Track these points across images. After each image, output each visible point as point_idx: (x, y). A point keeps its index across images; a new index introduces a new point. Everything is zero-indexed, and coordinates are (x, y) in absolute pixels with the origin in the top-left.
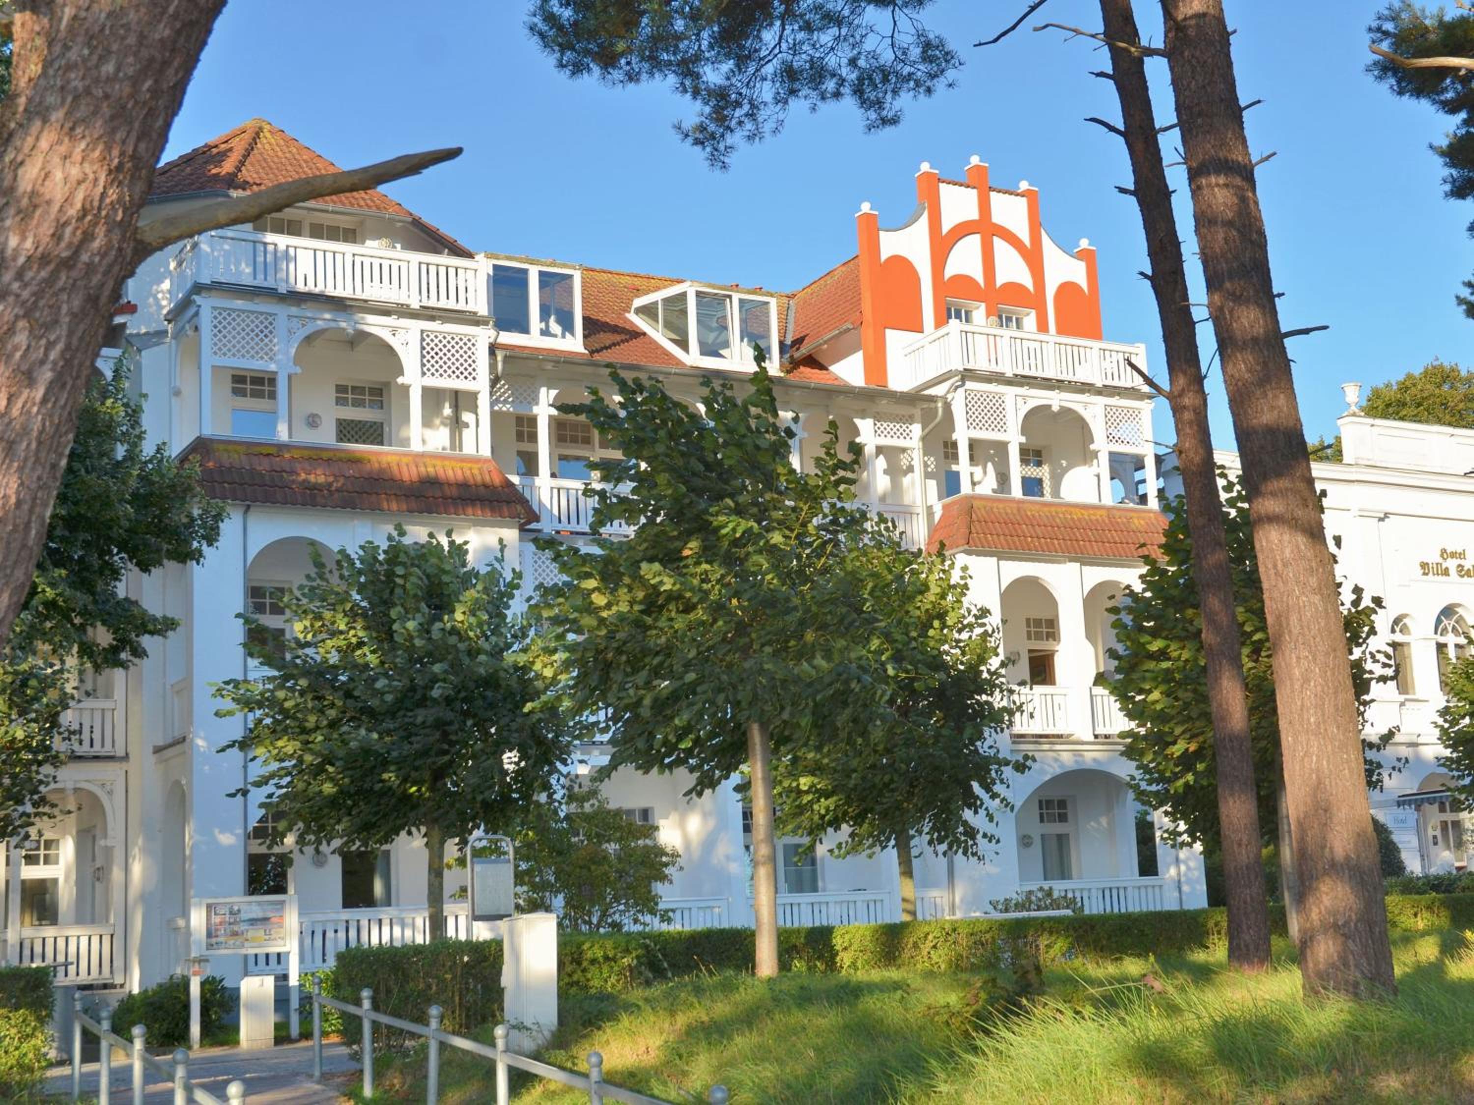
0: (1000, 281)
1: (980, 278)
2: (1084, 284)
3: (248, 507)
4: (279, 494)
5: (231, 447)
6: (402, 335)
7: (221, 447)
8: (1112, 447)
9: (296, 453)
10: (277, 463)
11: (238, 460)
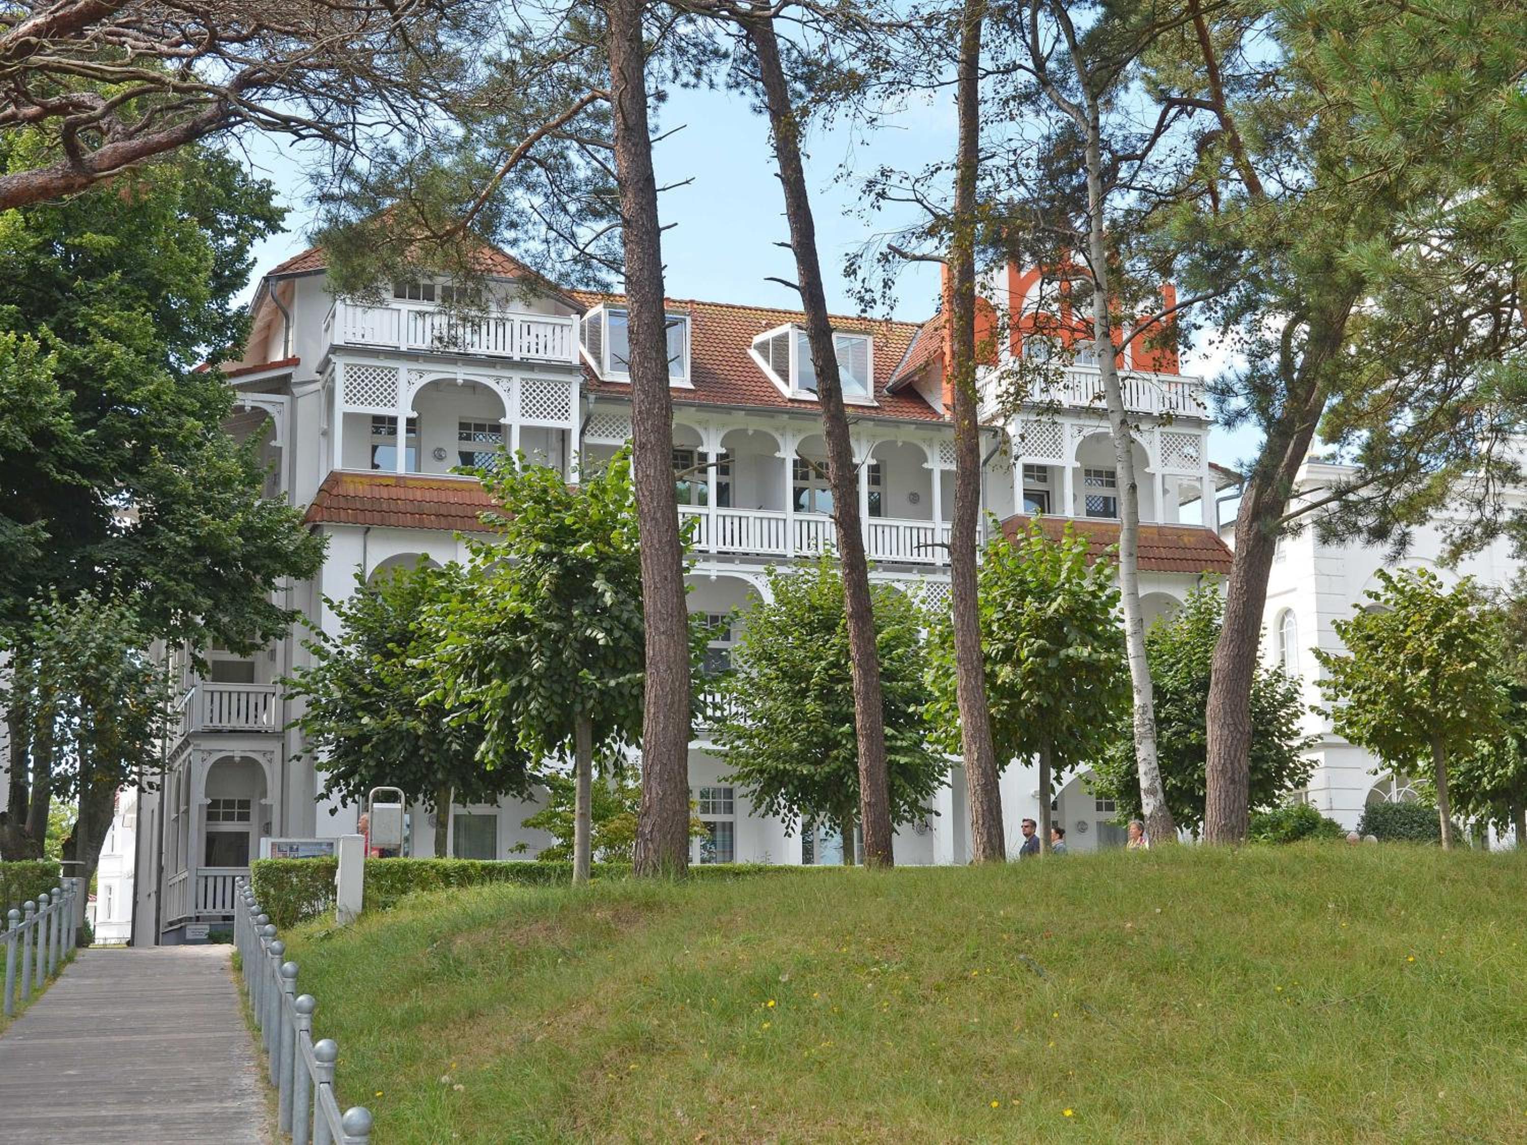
3: (368, 529)
4: (393, 519)
5: (357, 480)
6: (504, 383)
7: (349, 479)
8: (1167, 470)
9: (411, 483)
10: (395, 493)
11: (362, 490)
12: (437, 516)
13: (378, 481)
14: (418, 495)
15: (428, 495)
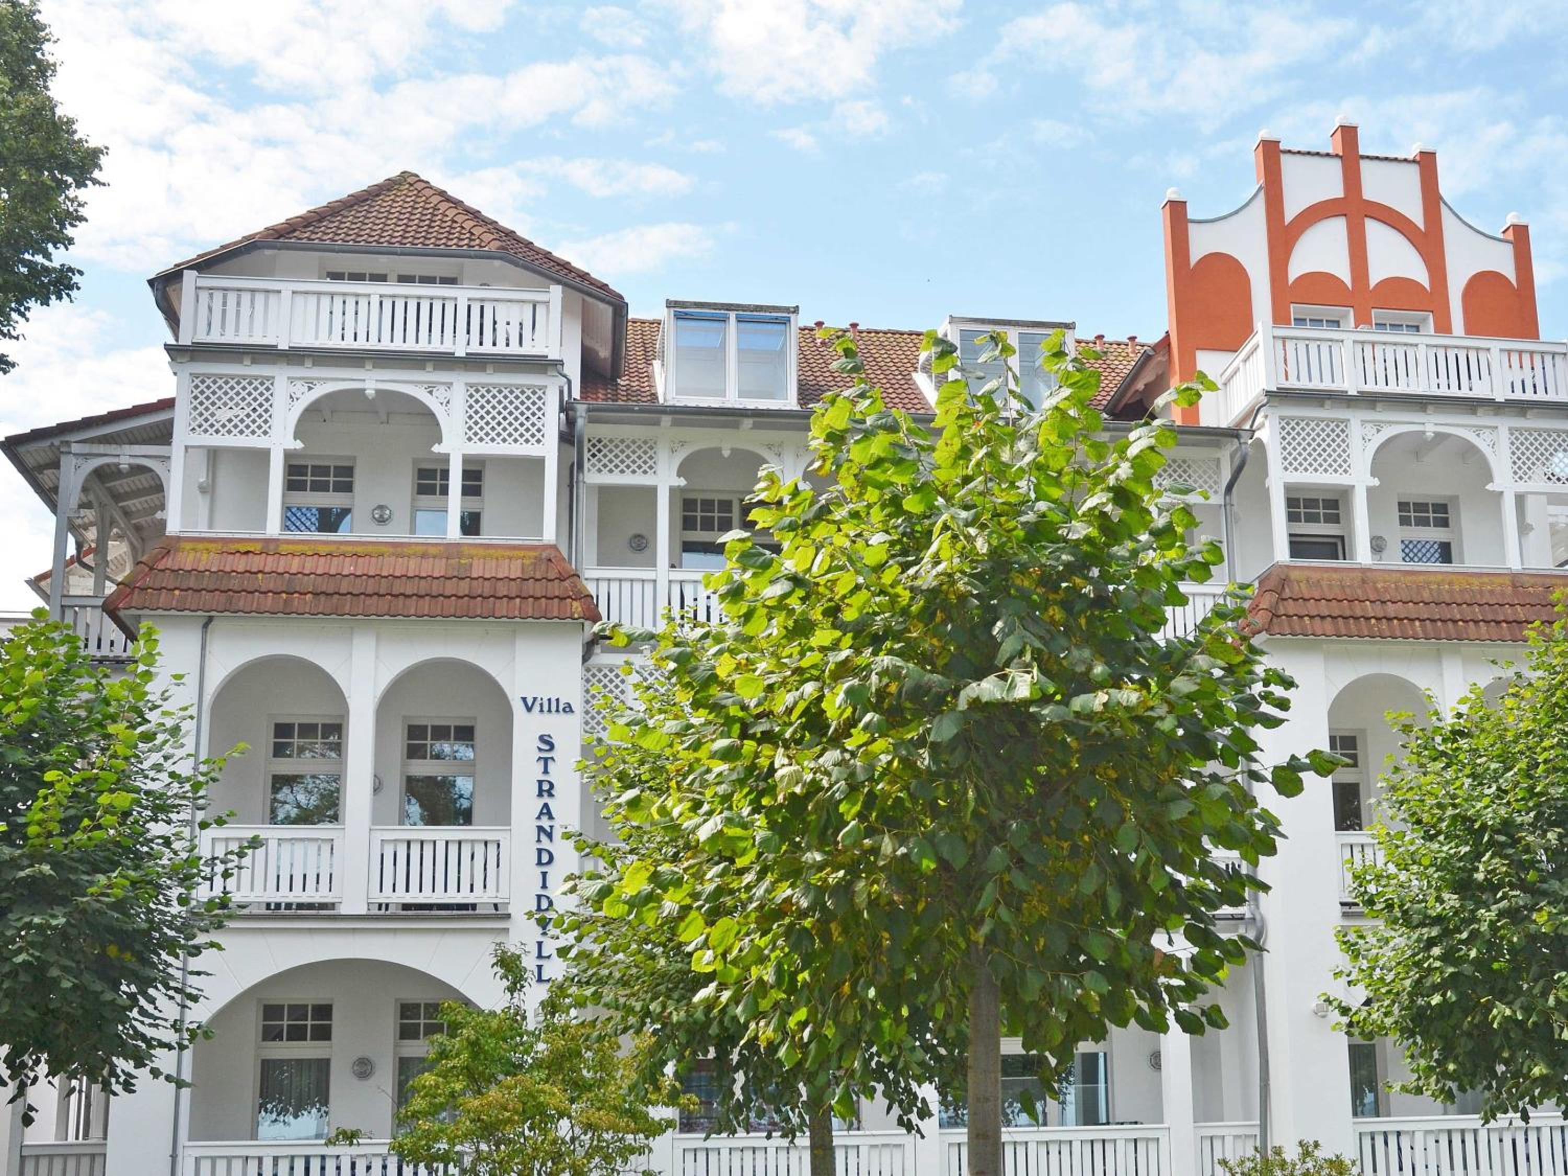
0: (1376, 276)
1: (1344, 274)
2: (1509, 272)
3: (211, 619)
4: (242, 601)
5: (200, 546)
6: (440, 392)
7: (188, 546)
8: (1522, 487)
9: (284, 549)
10: (256, 563)
11: (209, 561)
12: (315, 594)
13: (233, 547)
14: (295, 565)
15: (309, 565)
